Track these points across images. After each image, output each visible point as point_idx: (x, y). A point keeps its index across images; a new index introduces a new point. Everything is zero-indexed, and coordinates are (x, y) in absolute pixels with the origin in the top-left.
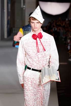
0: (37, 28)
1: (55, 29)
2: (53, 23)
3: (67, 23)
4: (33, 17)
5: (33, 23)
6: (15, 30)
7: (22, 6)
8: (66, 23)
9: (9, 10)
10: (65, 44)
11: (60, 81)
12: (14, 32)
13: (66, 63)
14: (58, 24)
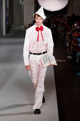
0: (40, 23)
1: (53, 26)
2: (52, 20)
3: (66, 19)
4: (38, 15)
5: (38, 18)
6: (13, 27)
7: (21, 3)
8: (64, 20)
9: (8, 7)
10: (64, 41)
11: (57, 65)
12: (12, 28)
13: (65, 61)
14: (56, 20)
